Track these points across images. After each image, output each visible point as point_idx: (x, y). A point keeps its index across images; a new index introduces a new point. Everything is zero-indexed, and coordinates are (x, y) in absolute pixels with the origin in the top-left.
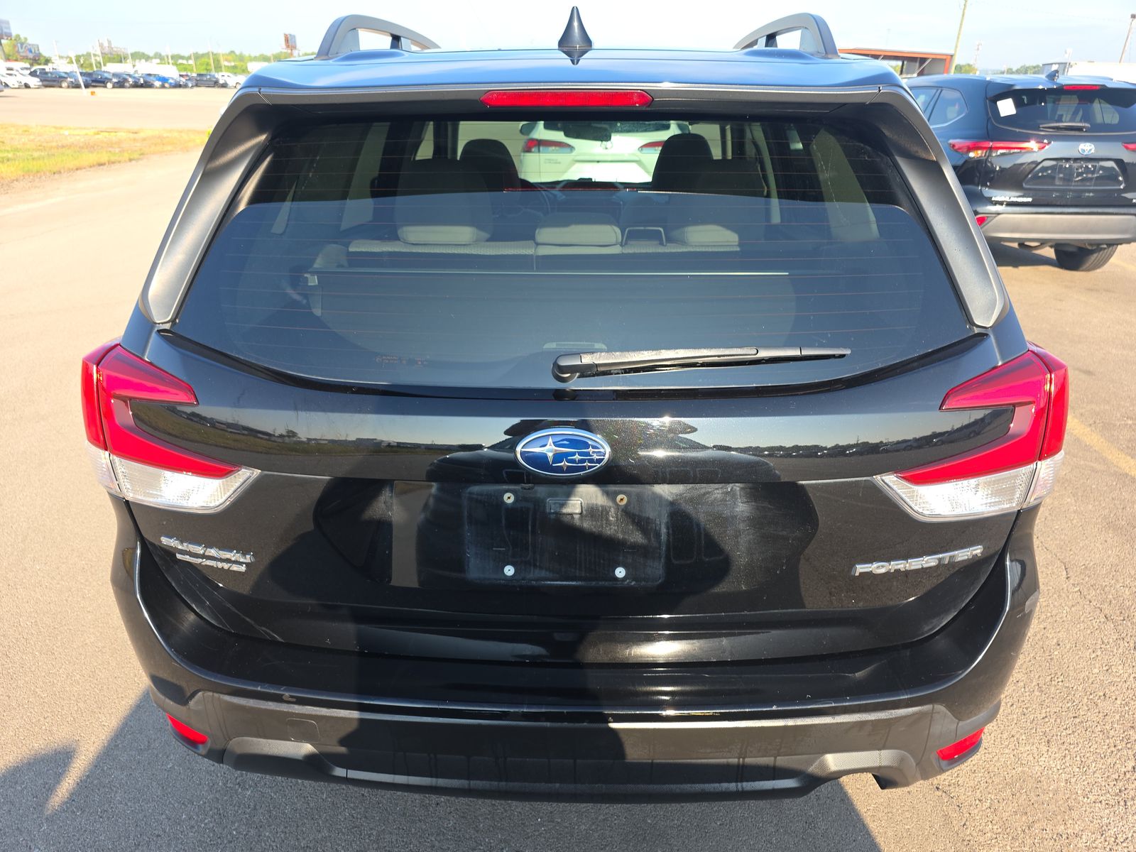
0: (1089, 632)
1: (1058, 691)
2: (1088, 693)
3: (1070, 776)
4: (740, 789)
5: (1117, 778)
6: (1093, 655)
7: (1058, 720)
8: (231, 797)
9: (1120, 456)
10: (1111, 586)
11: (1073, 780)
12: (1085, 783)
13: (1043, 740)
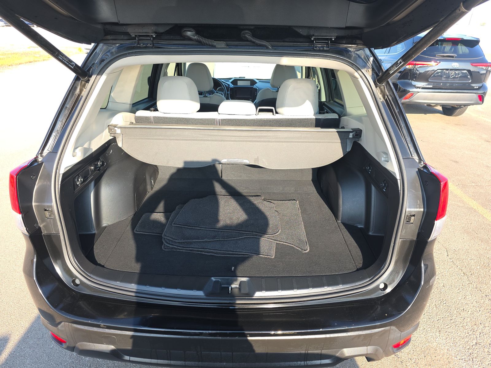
0: (457, 280)
1: (444, 308)
2: (457, 309)
3: (449, 347)
4: (306, 365)
5: (469, 348)
6: (458, 291)
7: (444, 321)
8: (79, 361)
9: (469, 200)
10: (466, 259)
11: (450, 349)
12: (456, 350)
13: (437, 331)
